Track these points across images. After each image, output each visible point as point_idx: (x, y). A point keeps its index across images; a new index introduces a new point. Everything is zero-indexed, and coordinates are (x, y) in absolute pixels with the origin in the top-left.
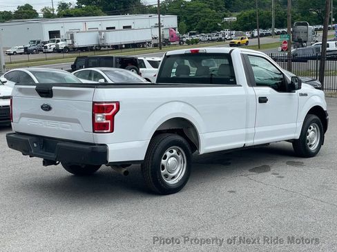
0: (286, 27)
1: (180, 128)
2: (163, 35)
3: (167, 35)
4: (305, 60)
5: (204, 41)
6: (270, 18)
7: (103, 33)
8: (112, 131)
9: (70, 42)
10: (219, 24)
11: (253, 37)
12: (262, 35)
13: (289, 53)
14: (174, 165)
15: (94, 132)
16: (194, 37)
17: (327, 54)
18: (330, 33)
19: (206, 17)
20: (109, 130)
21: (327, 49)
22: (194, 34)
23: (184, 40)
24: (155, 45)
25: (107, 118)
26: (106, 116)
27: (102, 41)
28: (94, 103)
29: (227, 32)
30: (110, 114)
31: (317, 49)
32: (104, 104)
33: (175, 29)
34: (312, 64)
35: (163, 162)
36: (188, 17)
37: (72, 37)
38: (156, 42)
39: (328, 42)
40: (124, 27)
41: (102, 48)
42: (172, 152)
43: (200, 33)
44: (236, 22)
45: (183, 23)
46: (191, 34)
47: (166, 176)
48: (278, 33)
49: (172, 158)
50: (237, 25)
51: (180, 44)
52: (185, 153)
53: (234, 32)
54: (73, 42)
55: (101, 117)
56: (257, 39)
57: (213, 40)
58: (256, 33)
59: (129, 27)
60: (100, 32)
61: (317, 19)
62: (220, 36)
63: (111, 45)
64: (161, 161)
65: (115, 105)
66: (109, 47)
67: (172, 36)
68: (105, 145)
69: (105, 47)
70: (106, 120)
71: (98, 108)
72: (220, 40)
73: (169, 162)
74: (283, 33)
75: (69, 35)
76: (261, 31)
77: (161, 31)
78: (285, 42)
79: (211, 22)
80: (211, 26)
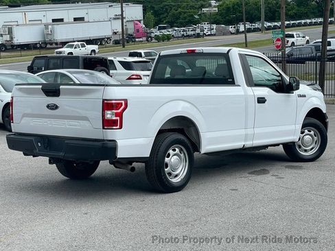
0: (279, 20)
1: (181, 127)
2: (127, 29)
3: (131, 29)
4: (301, 61)
5: (178, 37)
6: (259, 9)
7: (50, 27)
8: (121, 127)
9: (7, 38)
10: (196, 17)
11: (238, 32)
12: (249, 31)
13: (284, 53)
14: (177, 164)
15: (103, 128)
16: (165, 32)
17: (328, 53)
18: (331, 28)
19: (179, 7)
20: (118, 127)
21: (328, 48)
22: (164, 28)
23: (153, 35)
24: (117, 42)
25: (117, 115)
26: (116, 113)
27: (49, 37)
28: (104, 100)
29: (206, 26)
30: (119, 111)
31: (317, 48)
32: (113, 102)
33: (140, 21)
34: (311, 66)
35: (167, 160)
36: (156, 7)
37: (10, 32)
38: (117, 38)
39: (328, 40)
40: (75, 19)
41: (48, 46)
42: (174, 150)
43: (171, 27)
44: (217, 14)
45: (149, 14)
46: (160, 28)
47: (170, 174)
48: (269, 28)
49: (175, 157)
50: (218, 17)
51: (147, 40)
52: (187, 152)
53: (214, 26)
54: (12, 38)
55: (110, 114)
56: (244, 35)
57: (188, 36)
58: (242, 28)
59: (81, 19)
60: (46, 26)
61: (316, 11)
62: (198, 31)
63: (59, 41)
64: (164, 159)
65: (123, 102)
66: (56, 44)
67: (138, 31)
68: (114, 141)
69: (51, 44)
70: (116, 116)
71: (107, 105)
72: (198, 36)
73: (172, 160)
74: (275, 27)
75: (7, 29)
76: (248, 26)
77: (125, 24)
78: (278, 40)
79: (185, 13)
80: (185, 18)
